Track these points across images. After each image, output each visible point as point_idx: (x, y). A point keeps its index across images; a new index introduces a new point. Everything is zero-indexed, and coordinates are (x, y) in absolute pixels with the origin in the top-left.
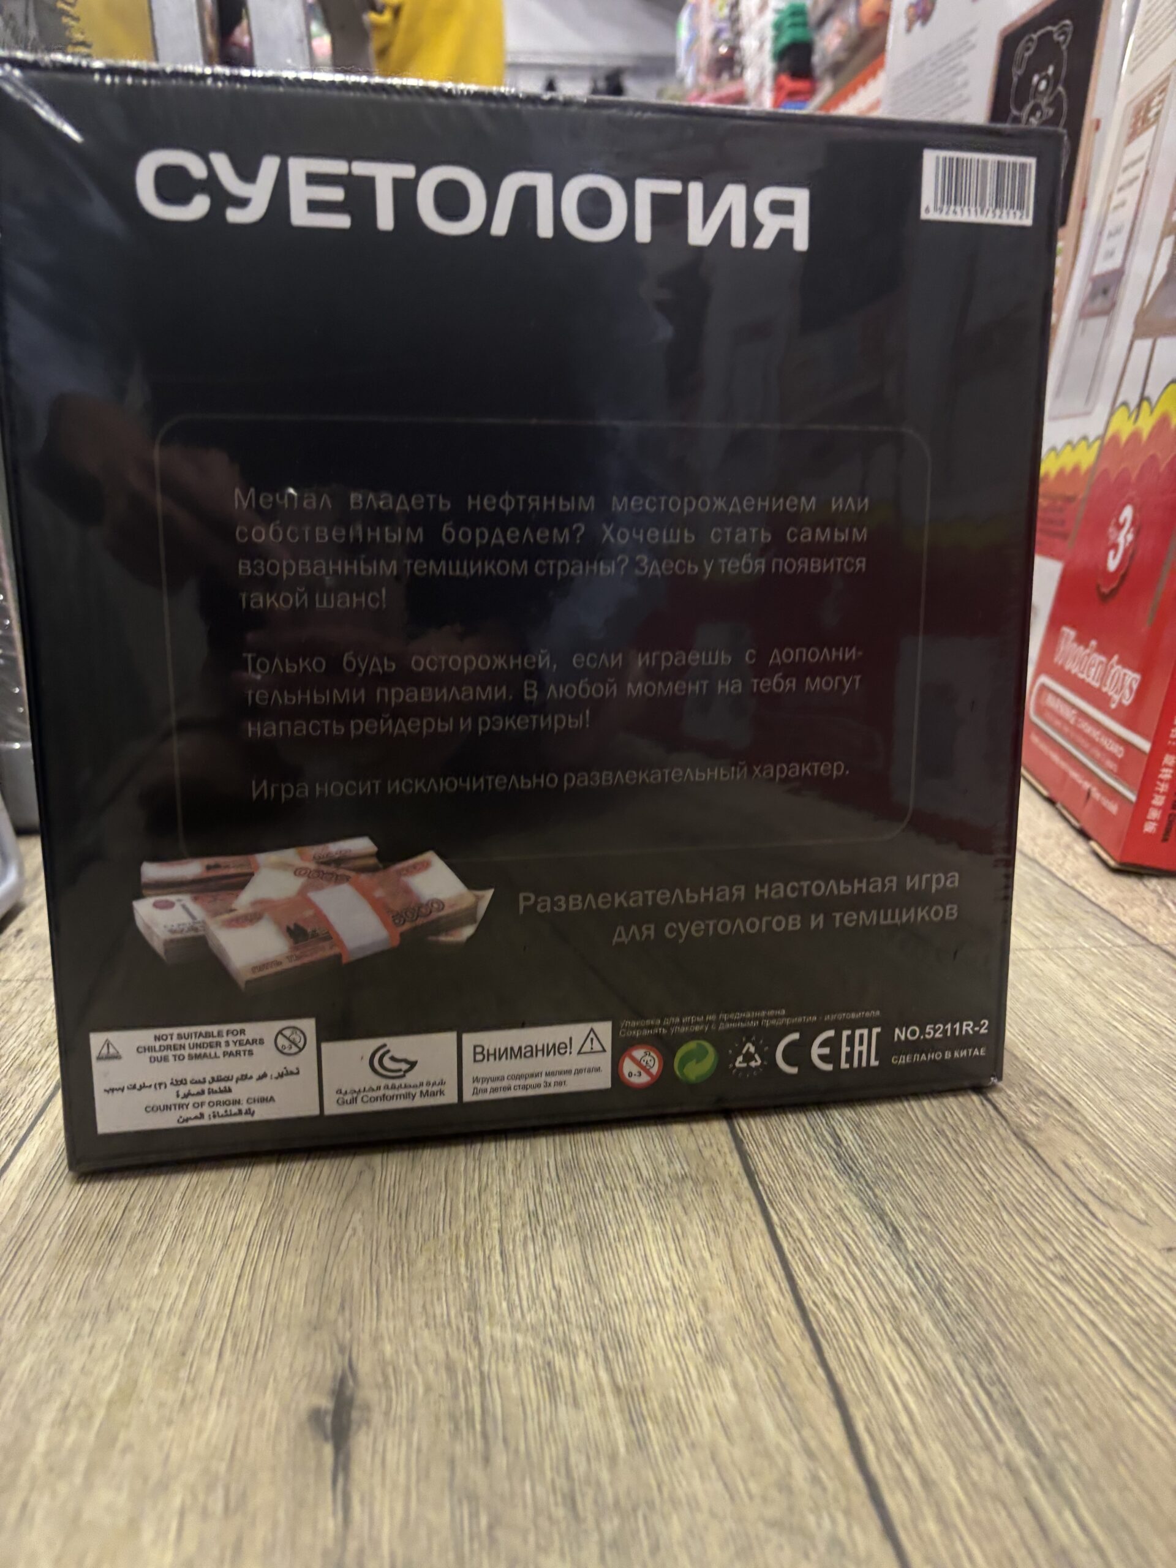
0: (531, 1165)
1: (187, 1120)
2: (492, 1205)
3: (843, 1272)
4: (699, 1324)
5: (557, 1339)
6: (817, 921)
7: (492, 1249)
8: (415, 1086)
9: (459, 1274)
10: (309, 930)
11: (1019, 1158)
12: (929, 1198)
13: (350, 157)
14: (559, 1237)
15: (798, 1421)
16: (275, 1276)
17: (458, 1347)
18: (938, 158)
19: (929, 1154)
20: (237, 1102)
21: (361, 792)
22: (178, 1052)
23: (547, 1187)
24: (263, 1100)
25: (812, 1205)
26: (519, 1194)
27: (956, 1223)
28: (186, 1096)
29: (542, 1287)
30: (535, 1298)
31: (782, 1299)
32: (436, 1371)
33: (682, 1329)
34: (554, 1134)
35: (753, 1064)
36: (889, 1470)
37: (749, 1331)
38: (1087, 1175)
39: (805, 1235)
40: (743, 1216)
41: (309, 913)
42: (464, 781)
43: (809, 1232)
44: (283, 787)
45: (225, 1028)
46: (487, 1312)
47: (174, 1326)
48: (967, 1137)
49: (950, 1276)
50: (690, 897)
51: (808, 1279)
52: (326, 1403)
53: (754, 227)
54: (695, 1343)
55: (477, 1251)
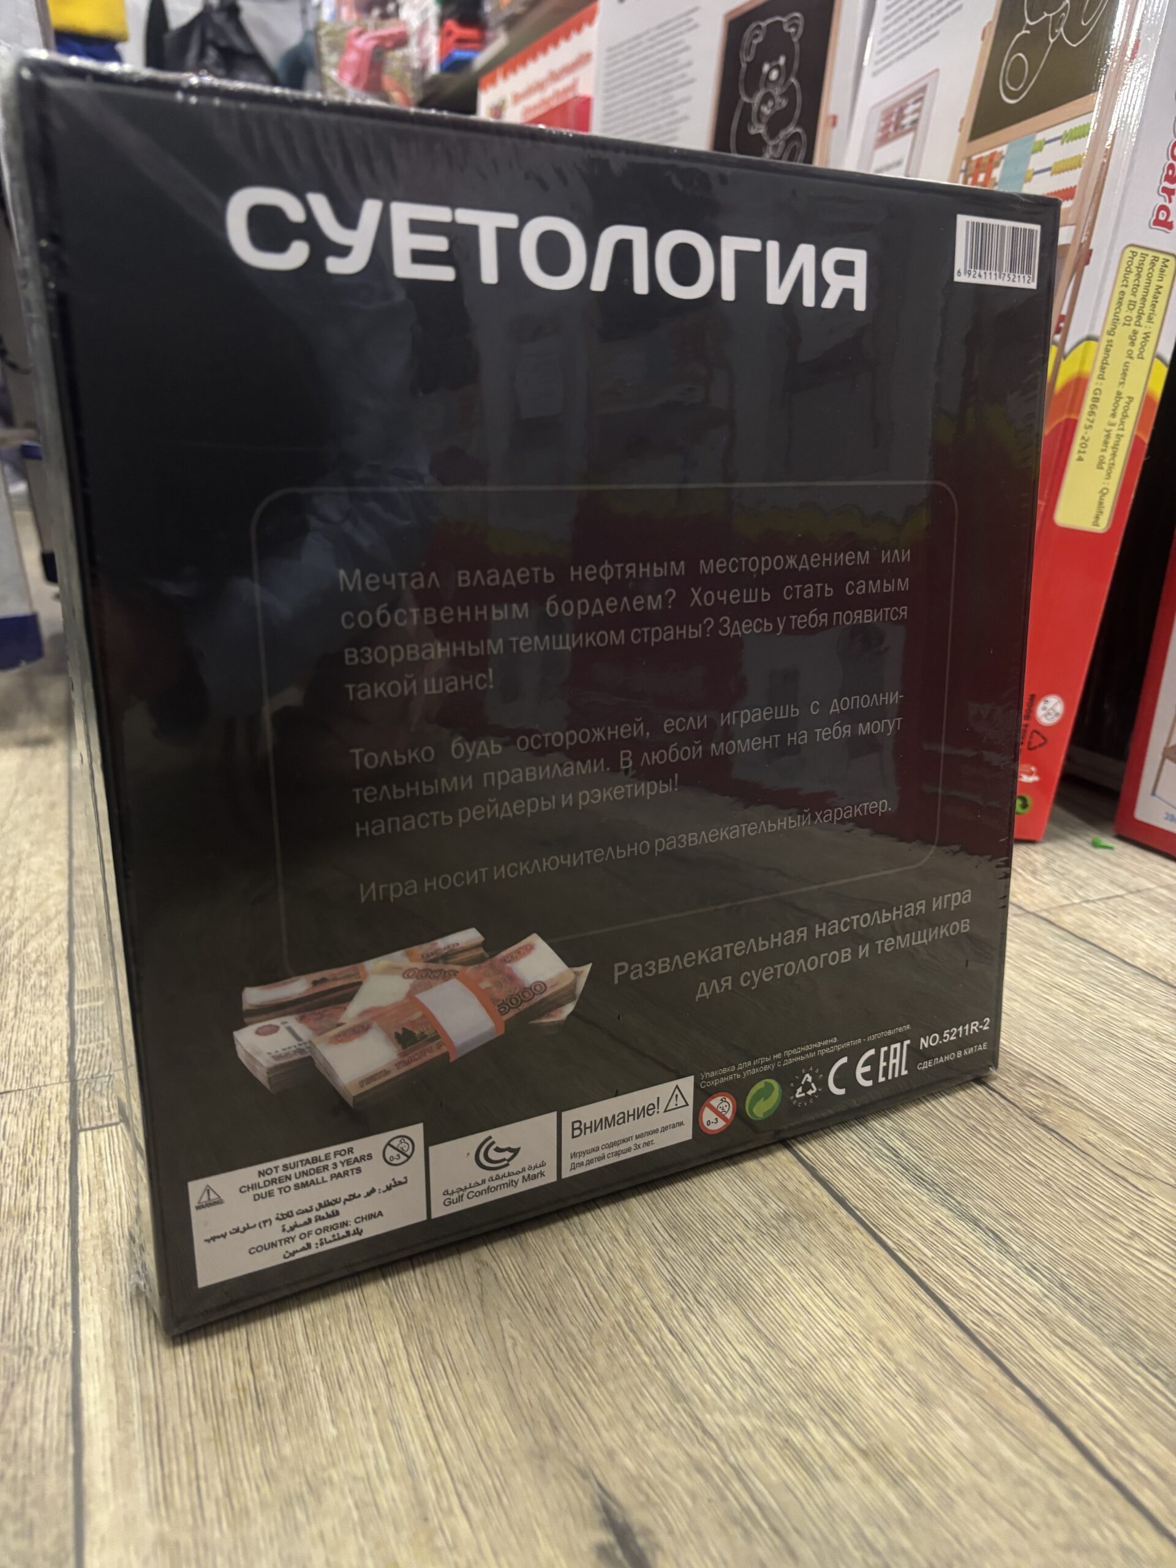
0: (640, 1232)
1: (293, 1254)
2: (628, 1281)
3: (978, 1287)
4: (892, 1367)
5: (779, 1414)
6: (864, 951)
7: (659, 1330)
8: (518, 1173)
9: (644, 1363)
10: (417, 1033)
11: (1050, 1143)
12: (1003, 1197)
13: (453, 206)
14: (712, 1302)
15: (1030, 1446)
16: (466, 1410)
17: (694, 1445)
18: (968, 223)
20: (345, 1224)
21: (468, 882)
22: (284, 1185)
23: (669, 1251)
24: (371, 1216)
25: (912, 1222)
26: (648, 1267)
28: (292, 1229)
29: (730, 1360)
30: (731, 1373)
31: (945, 1326)
32: (688, 1475)
33: (881, 1376)
34: (640, 1193)
35: (810, 1092)
36: (1126, 1470)
37: (937, 1364)
38: (1109, 1149)
39: (925, 1255)
40: (862, 1246)
41: (418, 1015)
42: (565, 859)
43: (927, 1251)
44: (392, 887)
45: (332, 1150)
46: (696, 1398)
47: (391, 1491)
48: (996, 1129)
49: (1062, 1270)
50: (762, 945)
51: (954, 1300)
52: (606, 1537)
53: (822, 287)
54: (899, 1387)
55: (647, 1336)
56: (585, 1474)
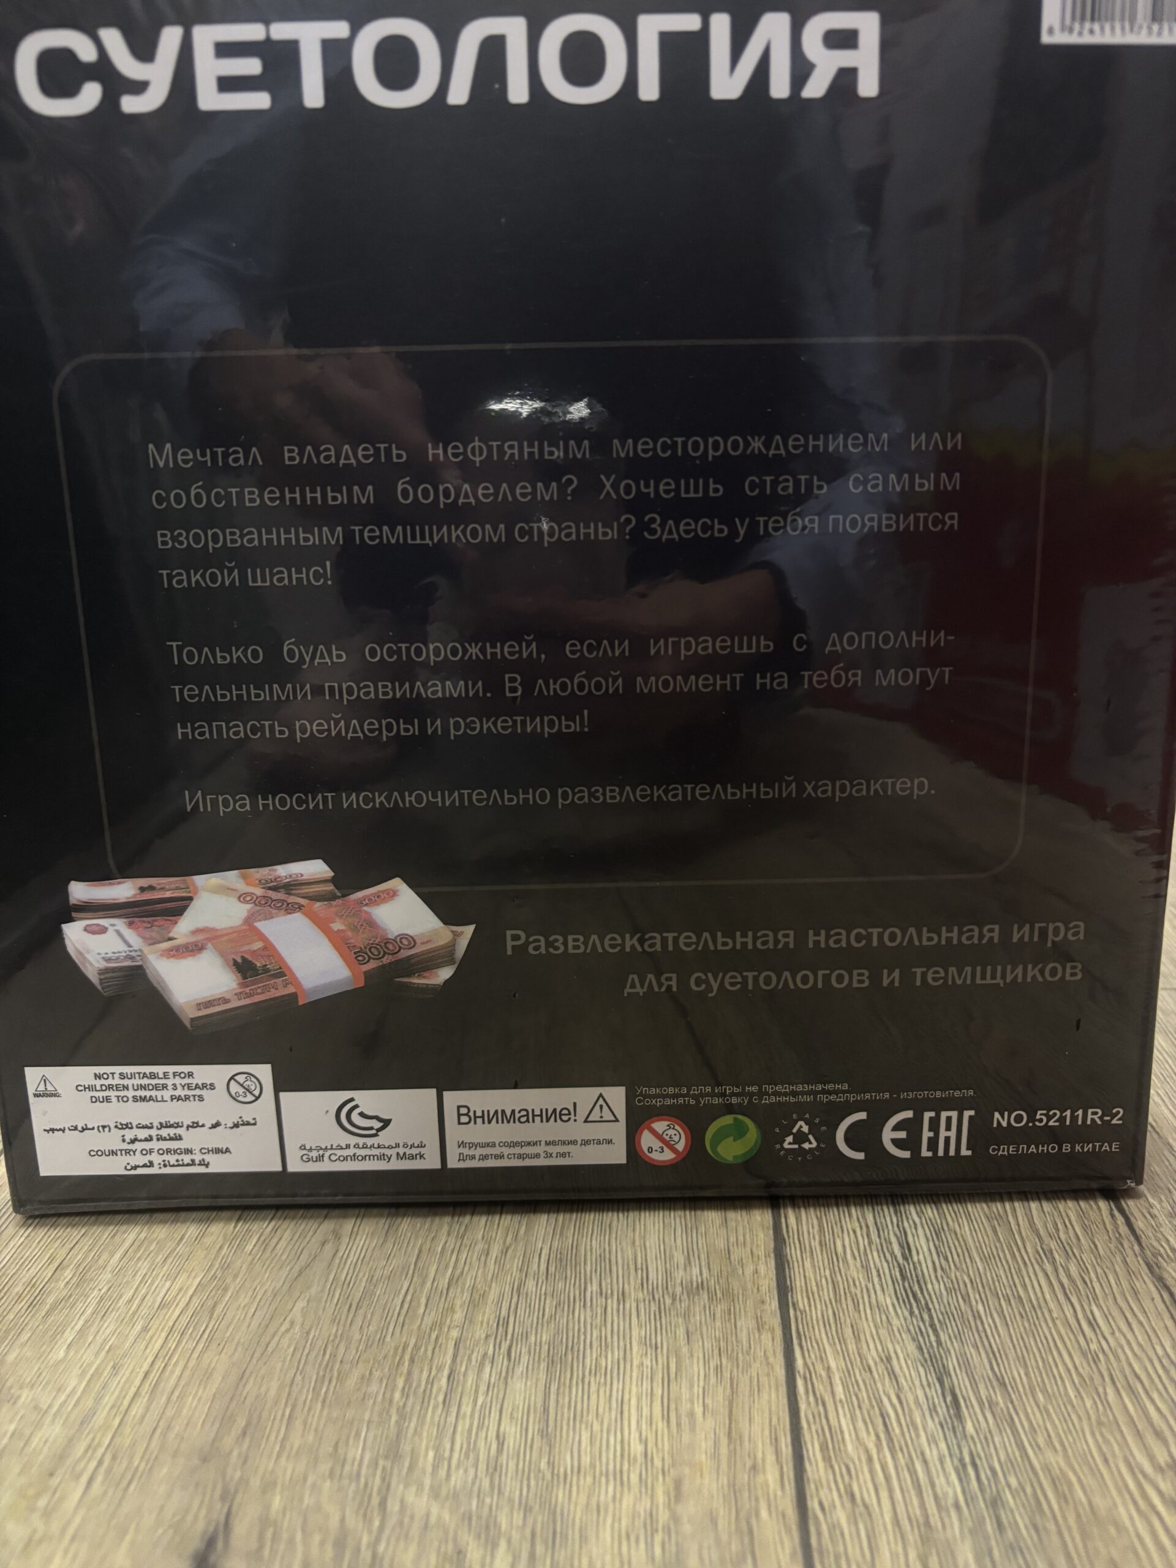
0: (520, 1253)
1: (135, 1167)
2: (458, 1302)
3: (870, 1459)
4: (663, 1516)
5: (479, 1517)
6: (890, 978)
7: (440, 1369)
8: (390, 1147)
9: (391, 1401)
10: (259, 965)
11: (1147, 1304)
12: (1012, 1355)
13: (268, 18)
14: (524, 1361)
17: (357, 1512)
19: (1025, 1286)
20: (188, 1151)
21: (311, 806)
22: (122, 1094)
23: (531, 1284)
24: (218, 1151)
25: (852, 1346)
26: (493, 1295)
27: (1040, 1396)
28: (132, 1141)
29: (483, 1435)
30: (471, 1449)
31: (779, 1493)
32: (322, 1543)
33: (639, 1523)
35: (807, 1146)
37: (724, 1537)
39: (833, 1393)
41: (258, 945)
42: (435, 796)
43: (839, 1389)
44: (221, 799)
45: (171, 1069)
46: (407, 1464)
48: (1082, 1266)
50: (722, 943)
51: (821, 1464)
53: (801, 69)
54: (650, 1546)
55: (421, 1371)
56: (227, 1496)
